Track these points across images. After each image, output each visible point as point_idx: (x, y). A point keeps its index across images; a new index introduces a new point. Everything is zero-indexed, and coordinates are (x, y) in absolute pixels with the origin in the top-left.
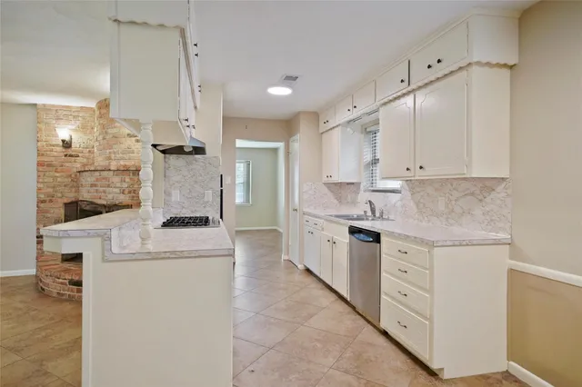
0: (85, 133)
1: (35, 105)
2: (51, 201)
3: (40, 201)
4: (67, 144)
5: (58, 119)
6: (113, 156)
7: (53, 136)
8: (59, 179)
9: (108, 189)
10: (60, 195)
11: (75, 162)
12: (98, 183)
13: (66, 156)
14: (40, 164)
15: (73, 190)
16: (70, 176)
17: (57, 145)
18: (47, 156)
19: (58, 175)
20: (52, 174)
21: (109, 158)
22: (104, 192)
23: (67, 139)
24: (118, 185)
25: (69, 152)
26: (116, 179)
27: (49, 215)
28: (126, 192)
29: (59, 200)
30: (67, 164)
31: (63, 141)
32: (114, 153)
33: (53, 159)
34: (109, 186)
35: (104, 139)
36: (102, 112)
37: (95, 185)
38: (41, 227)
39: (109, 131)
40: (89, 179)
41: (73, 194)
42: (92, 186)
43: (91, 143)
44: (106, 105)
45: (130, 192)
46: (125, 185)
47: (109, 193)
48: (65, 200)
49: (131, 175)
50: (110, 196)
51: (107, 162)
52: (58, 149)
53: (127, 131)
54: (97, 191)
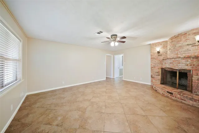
0: (164, 48)
1: (150, 44)
2: (154, 67)
3: (152, 67)
4: (159, 52)
5: (156, 46)
6: (179, 53)
7: (155, 51)
8: (156, 62)
9: (178, 64)
10: (157, 66)
11: (161, 57)
12: (174, 62)
14: (151, 58)
15: (161, 64)
16: (160, 61)
18: (153, 56)
20: (154, 60)
21: (178, 54)
22: (177, 65)
23: (159, 51)
24: (184, 63)
25: (159, 54)
26: (184, 61)
27: (154, 71)
28: (189, 65)
29: (157, 67)
30: (159, 58)
31: (158, 52)
32: (180, 52)
33: (155, 57)
34: (179, 63)
35: (174, 48)
36: (173, 40)
37: (172, 63)
38: (152, 74)
39: (177, 45)
40: (169, 61)
41: (161, 66)
42: (171, 63)
43: (166, 51)
44: (175, 37)
45: (191, 65)
46: (188, 63)
47: (179, 65)
48: (158, 67)
49: (192, 59)
50: (180, 67)
51: (176, 55)
52: (156, 54)
53: (187, 43)
54: (173, 65)
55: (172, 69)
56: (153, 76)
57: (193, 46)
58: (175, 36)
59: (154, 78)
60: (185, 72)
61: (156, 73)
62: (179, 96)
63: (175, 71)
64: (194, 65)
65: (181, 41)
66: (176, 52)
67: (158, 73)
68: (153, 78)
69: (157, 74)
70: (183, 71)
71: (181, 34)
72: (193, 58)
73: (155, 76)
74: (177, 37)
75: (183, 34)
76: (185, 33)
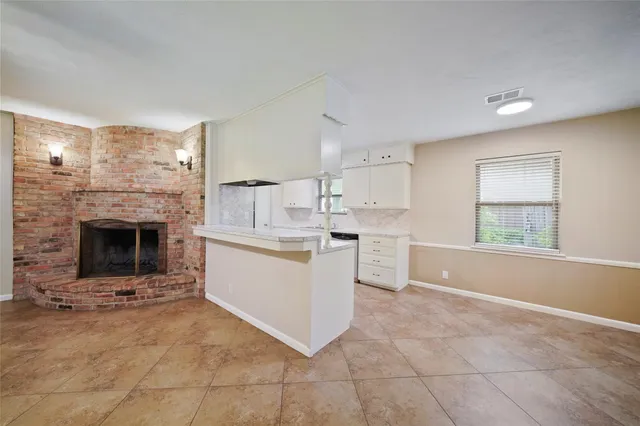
1: (12, 114)
2: (34, 220)
4: (56, 162)
5: (44, 133)
6: (135, 180)
7: (37, 151)
8: (45, 198)
9: (139, 210)
10: (46, 213)
11: (67, 180)
12: (126, 204)
13: (55, 173)
14: (16, 180)
15: (65, 208)
16: (61, 194)
17: (43, 162)
18: (28, 171)
19: (43, 192)
20: (36, 191)
21: (131, 181)
22: (135, 211)
23: (59, 156)
24: (152, 205)
25: (59, 169)
26: (150, 201)
27: (32, 235)
28: (161, 211)
29: (46, 219)
30: (58, 182)
31: (56, 158)
32: (137, 176)
33: (37, 175)
34: (140, 206)
35: (122, 162)
36: (118, 137)
37: (121, 205)
38: (21, 248)
39: (130, 156)
40: (110, 199)
41: (64, 213)
42: (114, 205)
43: (87, 163)
44: (126, 132)
45: (165, 212)
46: (160, 206)
47: (141, 213)
48: (54, 219)
49: (166, 198)
50: (142, 215)
51: (127, 184)
52: (45, 166)
53: (153, 159)
54: (123, 211)
55: (121, 222)
56: (27, 257)
57: (165, 169)
58: (124, 127)
59: (32, 265)
60: (154, 227)
61: (43, 241)
62: (150, 291)
63: (129, 227)
64: (169, 212)
65: (141, 148)
66: (128, 175)
67: (51, 240)
68: (26, 264)
69: (47, 246)
70: (148, 227)
71: (141, 129)
72: (169, 196)
73: (40, 254)
74: (131, 132)
75: (147, 131)
76: (151, 132)
